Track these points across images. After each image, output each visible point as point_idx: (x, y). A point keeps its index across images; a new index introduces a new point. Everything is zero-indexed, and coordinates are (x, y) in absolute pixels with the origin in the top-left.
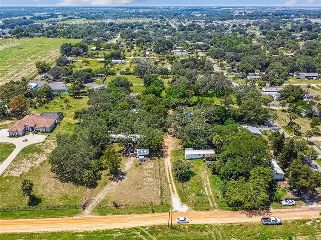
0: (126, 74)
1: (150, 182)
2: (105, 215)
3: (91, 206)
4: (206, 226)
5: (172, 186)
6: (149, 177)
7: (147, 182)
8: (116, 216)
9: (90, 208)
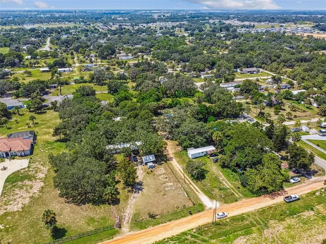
1: (171, 186)
2: (146, 228)
3: (125, 223)
4: (244, 215)
5: (193, 186)
6: (167, 182)
7: (167, 187)
8: (157, 226)
9: (125, 225)
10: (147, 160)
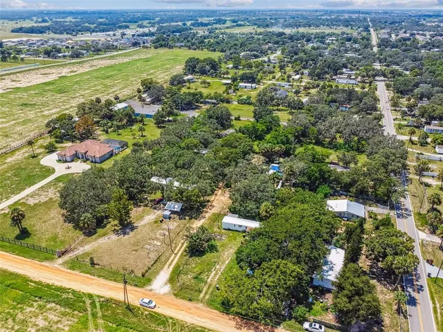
0: (244, 103)
1: (155, 245)
2: (74, 270)
3: (69, 255)
4: (170, 321)
5: (175, 257)
6: (158, 240)
7: (150, 244)
8: (84, 274)
10: (170, 207)
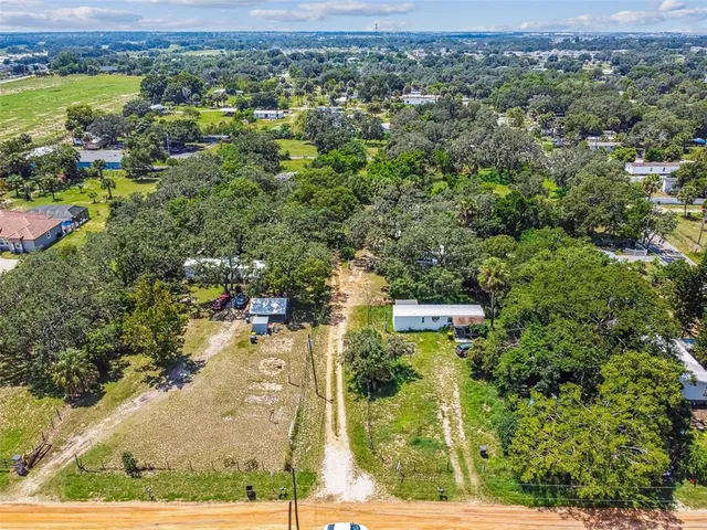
0: (281, 137)
1: (270, 393)
2: (84, 498)
6: (270, 379)
7: (257, 393)
9: (45, 471)
10: (261, 308)
